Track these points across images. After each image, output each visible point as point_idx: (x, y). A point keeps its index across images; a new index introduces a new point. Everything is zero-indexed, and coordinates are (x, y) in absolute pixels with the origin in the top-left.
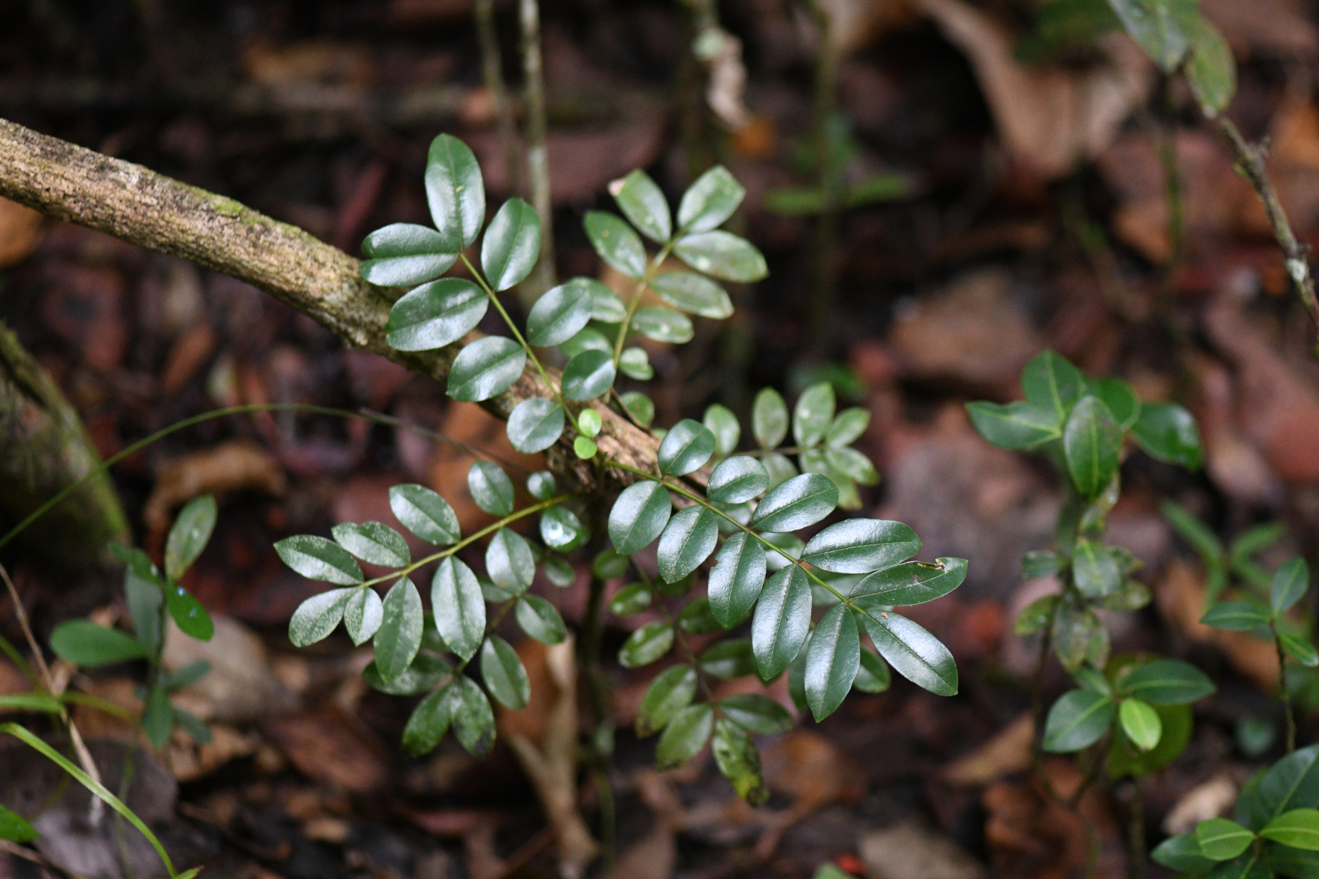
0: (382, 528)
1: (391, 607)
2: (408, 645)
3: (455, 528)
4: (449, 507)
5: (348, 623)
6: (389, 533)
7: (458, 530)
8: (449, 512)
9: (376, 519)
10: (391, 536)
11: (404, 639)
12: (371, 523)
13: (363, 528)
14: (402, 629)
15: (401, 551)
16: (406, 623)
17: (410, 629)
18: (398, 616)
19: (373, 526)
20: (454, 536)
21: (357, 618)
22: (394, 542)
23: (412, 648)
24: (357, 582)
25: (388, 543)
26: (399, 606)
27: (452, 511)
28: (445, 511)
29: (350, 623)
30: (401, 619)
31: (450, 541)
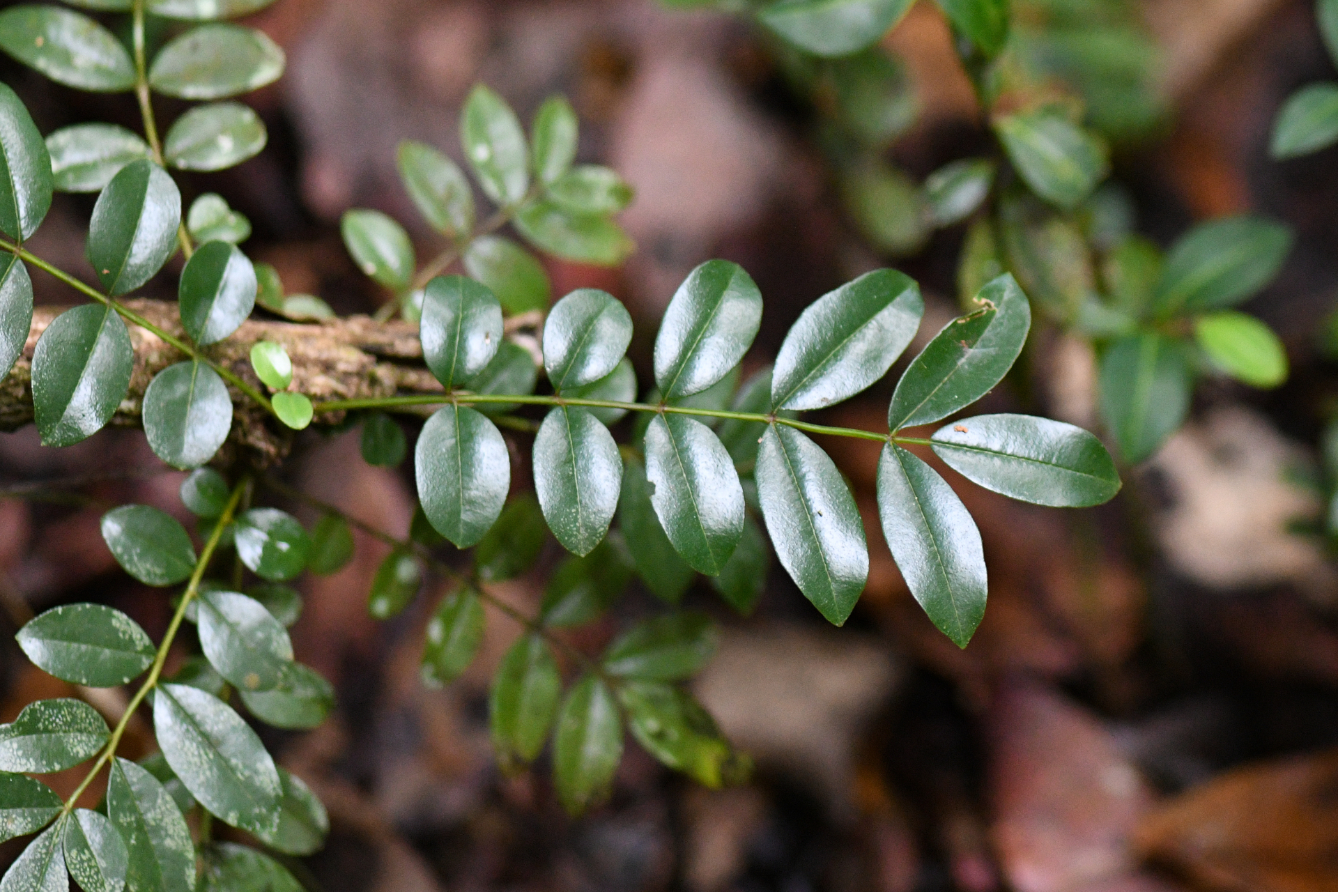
0: (47, 706)
1: (123, 820)
2: (178, 859)
3: (142, 639)
4: (116, 613)
5: (83, 882)
6: (60, 708)
7: (147, 640)
8: (120, 622)
9: (33, 700)
10: (65, 711)
11: (165, 853)
12: (27, 709)
13: (20, 724)
14: (154, 842)
15: (90, 724)
16: (158, 829)
17: (167, 835)
18: (141, 826)
19: (33, 711)
20: (146, 651)
21: (91, 867)
22: (74, 716)
23: (186, 862)
24: (54, 811)
25: (65, 723)
26: (133, 810)
27: (124, 617)
28: (115, 623)
29: (86, 880)
30: (146, 828)
31: (145, 662)
